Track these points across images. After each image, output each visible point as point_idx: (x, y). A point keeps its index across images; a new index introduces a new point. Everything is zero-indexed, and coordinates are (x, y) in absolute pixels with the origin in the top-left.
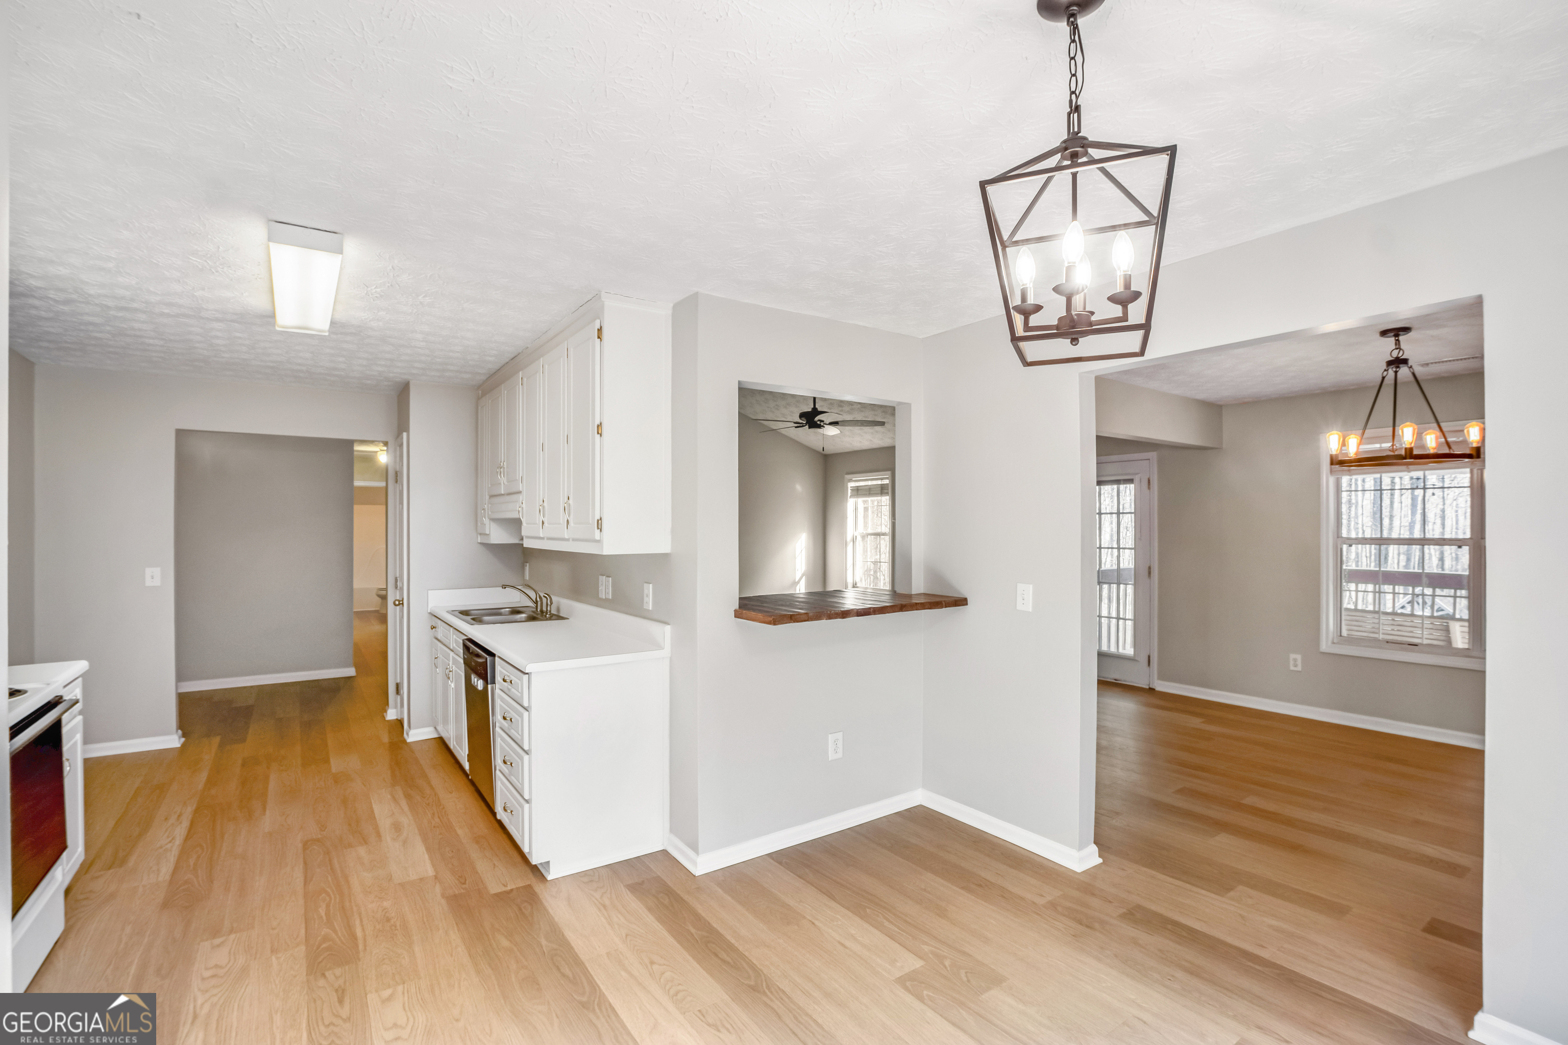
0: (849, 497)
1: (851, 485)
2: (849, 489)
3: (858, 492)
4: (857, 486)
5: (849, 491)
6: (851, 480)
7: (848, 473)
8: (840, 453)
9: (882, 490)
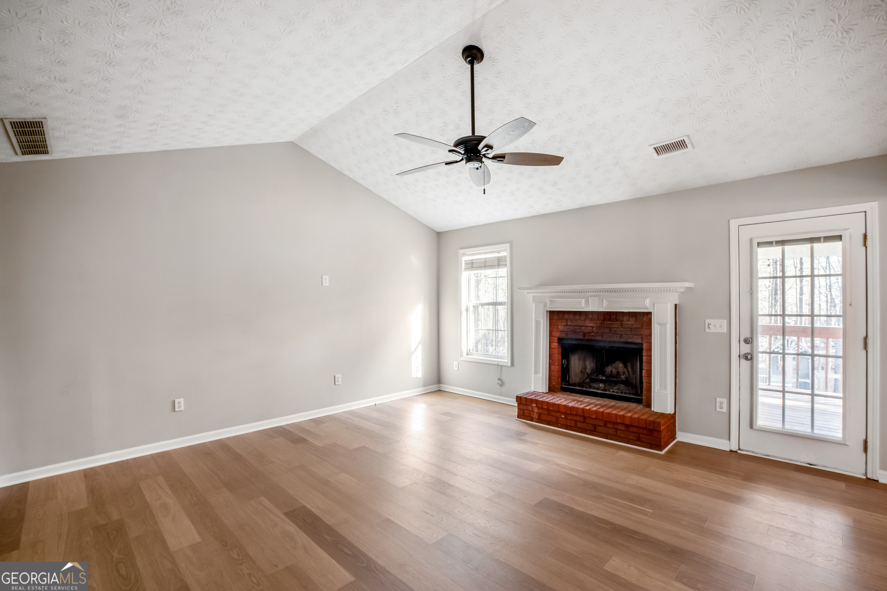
0: (463, 270)
1: (465, 259)
2: (463, 262)
3: (472, 265)
4: (472, 260)
5: (463, 265)
6: (464, 254)
7: (461, 248)
8: (451, 230)
9: (499, 263)
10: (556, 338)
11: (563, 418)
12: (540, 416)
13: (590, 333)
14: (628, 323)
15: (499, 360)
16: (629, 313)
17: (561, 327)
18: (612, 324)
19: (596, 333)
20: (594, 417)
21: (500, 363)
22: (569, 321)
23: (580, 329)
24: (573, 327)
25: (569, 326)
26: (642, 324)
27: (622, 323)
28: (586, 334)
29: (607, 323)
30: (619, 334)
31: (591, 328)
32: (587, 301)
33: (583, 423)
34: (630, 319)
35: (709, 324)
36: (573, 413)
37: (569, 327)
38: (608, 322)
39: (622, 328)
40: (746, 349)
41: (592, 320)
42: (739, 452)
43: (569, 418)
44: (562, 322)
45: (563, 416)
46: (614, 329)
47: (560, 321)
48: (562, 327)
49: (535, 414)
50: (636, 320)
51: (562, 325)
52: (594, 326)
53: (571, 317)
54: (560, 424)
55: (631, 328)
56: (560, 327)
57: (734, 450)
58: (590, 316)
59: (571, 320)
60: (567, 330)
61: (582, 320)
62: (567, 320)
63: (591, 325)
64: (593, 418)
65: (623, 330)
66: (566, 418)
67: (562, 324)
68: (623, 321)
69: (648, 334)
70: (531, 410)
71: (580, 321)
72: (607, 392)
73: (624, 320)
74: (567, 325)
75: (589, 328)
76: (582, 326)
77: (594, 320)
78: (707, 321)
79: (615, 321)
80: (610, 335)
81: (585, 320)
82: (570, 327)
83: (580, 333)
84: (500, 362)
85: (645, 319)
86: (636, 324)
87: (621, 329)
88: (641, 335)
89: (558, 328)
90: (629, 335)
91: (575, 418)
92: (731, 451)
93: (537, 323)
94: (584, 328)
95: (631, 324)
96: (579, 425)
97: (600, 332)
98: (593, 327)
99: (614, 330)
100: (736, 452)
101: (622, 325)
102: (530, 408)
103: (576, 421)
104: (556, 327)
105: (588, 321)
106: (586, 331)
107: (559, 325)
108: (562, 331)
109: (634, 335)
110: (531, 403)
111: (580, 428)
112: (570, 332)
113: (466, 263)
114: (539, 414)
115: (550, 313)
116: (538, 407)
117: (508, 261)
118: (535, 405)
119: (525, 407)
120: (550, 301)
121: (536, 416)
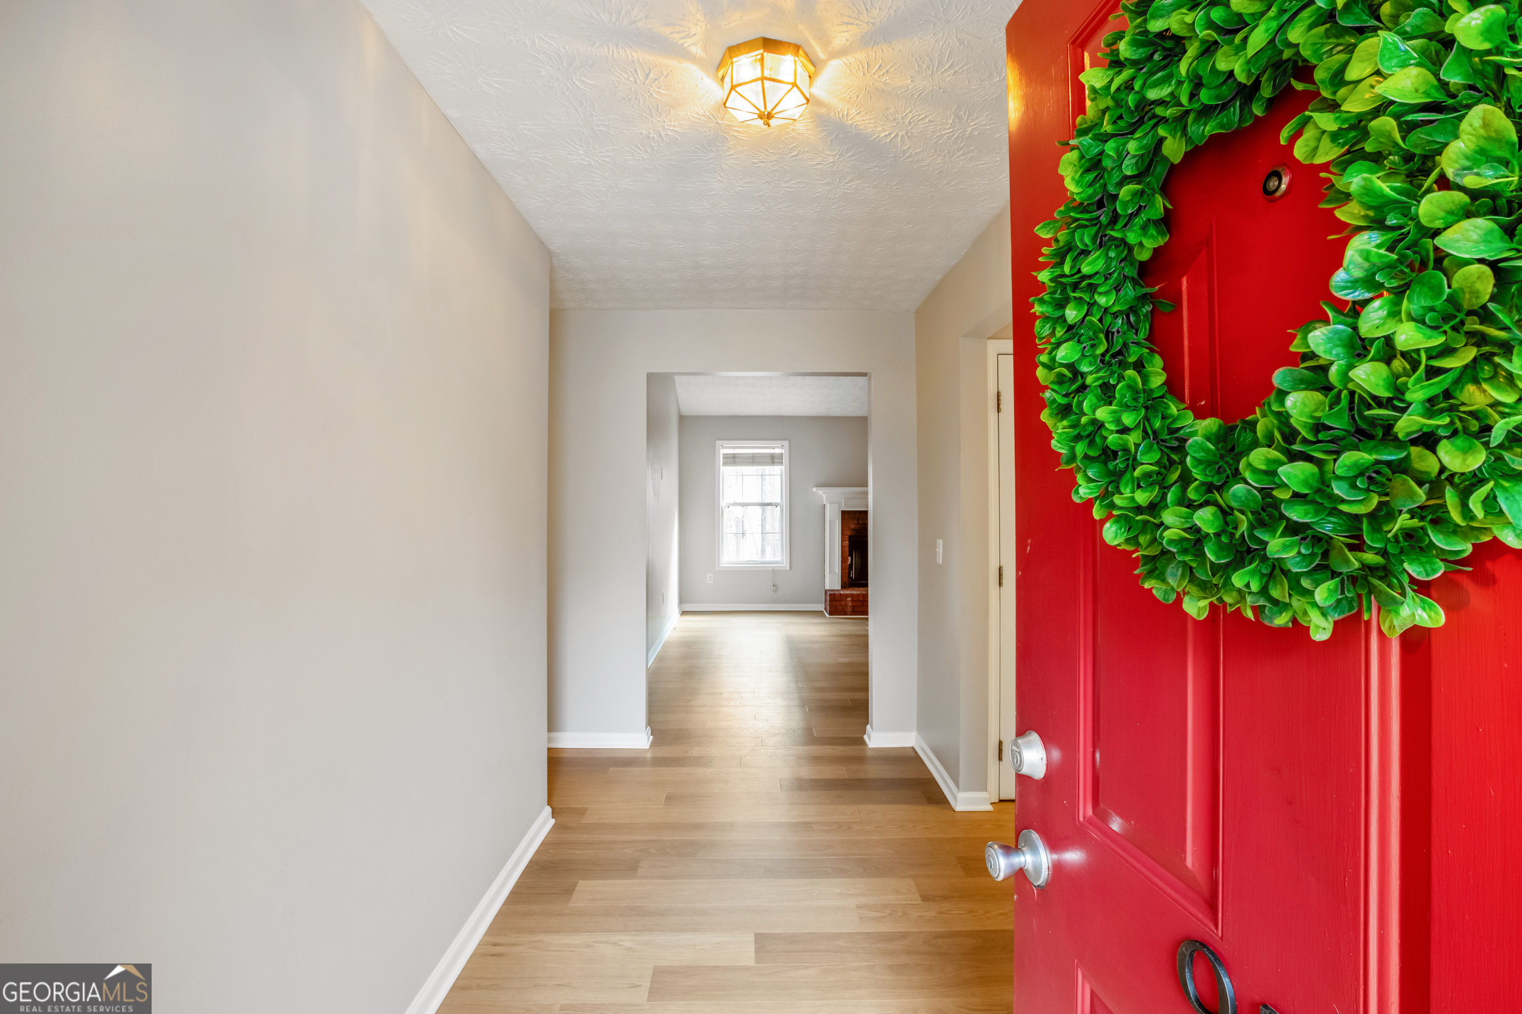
0: (721, 465)
1: (724, 451)
3: (732, 460)
4: (734, 454)
5: (722, 458)
6: (723, 447)
7: (721, 439)
9: (773, 460)
10: (847, 537)
12: (854, 609)
15: (775, 565)
17: (852, 526)
21: (774, 568)
22: (860, 520)
24: (864, 525)
25: (860, 524)
44: (854, 521)
47: (849, 519)
48: (854, 525)
49: (849, 608)
60: (858, 528)
62: (858, 519)
67: (854, 523)
70: (844, 604)
74: (858, 524)
82: (862, 525)
89: (849, 527)
102: (843, 603)
104: (847, 526)
107: (850, 524)
108: (853, 530)
110: (846, 598)
112: (861, 530)
113: (726, 457)
114: (853, 607)
115: (843, 512)
116: (852, 601)
117: (786, 459)
118: (850, 599)
119: (838, 603)
120: (845, 501)
121: (849, 609)
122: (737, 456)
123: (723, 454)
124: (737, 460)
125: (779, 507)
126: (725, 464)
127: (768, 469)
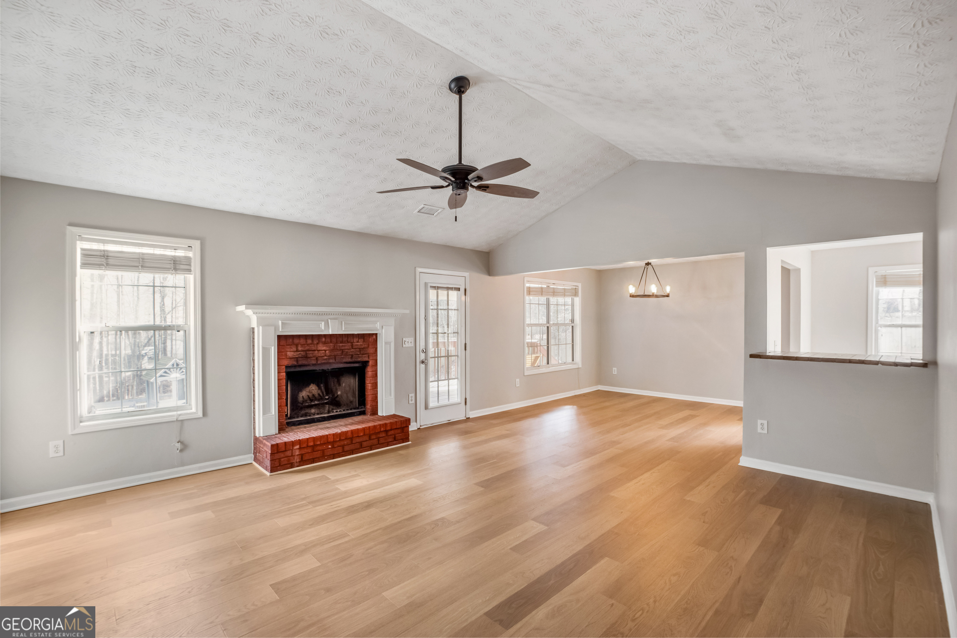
0: (80, 266)
1: (81, 245)
2: (79, 252)
3: (106, 261)
4: (101, 251)
5: (79, 256)
6: (82, 239)
7: (75, 226)
9: (175, 265)
10: (284, 367)
11: (329, 448)
12: (302, 458)
13: (323, 357)
14: (358, 344)
15: (179, 413)
16: (358, 334)
17: (290, 354)
18: (345, 346)
19: (328, 356)
20: (362, 434)
21: (180, 417)
22: (300, 346)
23: (312, 353)
24: (305, 352)
25: (299, 351)
26: (368, 345)
27: (352, 344)
28: (320, 358)
29: (339, 346)
30: (350, 355)
31: (324, 352)
32: (327, 324)
33: (351, 444)
34: (359, 341)
35: (405, 341)
36: (342, 438)
37: (299, 353)
38: (341, 345)
39: (353, 348)
40: (423, 356)
41: (325, 343)
42: (421, 427)
43: (336, 446)
44: (291, 348)
45: (330, 446)
46: (346, 350)
47: (288, 347)
48: (292, 353)
49: (296, 457)
50: (364, 341)
51: (290, 351)
52: (328, 349)
53: (302, 341)
54: (326, 456)
55: (359, 349)
56: (288, 353)
57: (419, 428)
58: (324, 339)
59: (302, 345)
60: (297, 356)
61: (314, 344)
62: (297, 345)
63: (324, 348)
64: (361, 436)
65: (353, 351)
66: (333, 447)
67: (292, 350)
68: (353, 342)
69: (373, 353)
70: (290, 455)
71: (313, 345)
72: (332, 414)
73: (355, 341)
74: (297, 351)
75: (322, 352)
76: (315, 351)
77: (327, 343)
78: (404, 339)
79: (346, 343)
80: (343, 356)
81: (317, 344)
82: (301, 352)
83: (313, 358)
84: (180, 415)
85: (370, 339)
86: (364, 344)
87: (352, 350)
88: (368, 354)
89: (286, 355)
90: (359, 355)
91: (342, 443)
92: (418, 429)
93: (266, 351)
94: (316, 352)
95: (360, 345)
96: (346, 448)
97: (333, 355)
98: (325, 351)
99: (345, 352)
100: (420, 428)
101: (352, 346)
102: (289, 453)
103: (343, 446)
104: (283, 354)
105: (320, 345)
106: (319, 355)
107: (287, 351)
108: (291, 358)
109: (363, 354)
110: (293, 446)
111: (348, 451)
112: (301, 358)
113: (87, 254)
114: (302, 456)
115: (279, 337)
116: (300, 448)
117: (196, 266)
118: (298, 447)
119: (282, 455)
120: (282, 323)
121: (297, 459)
122: (110, 254)
123: (82, 249)
124: (111, 261)
125: (182, 333)
126: (85, 265)
127: (171, 279)
